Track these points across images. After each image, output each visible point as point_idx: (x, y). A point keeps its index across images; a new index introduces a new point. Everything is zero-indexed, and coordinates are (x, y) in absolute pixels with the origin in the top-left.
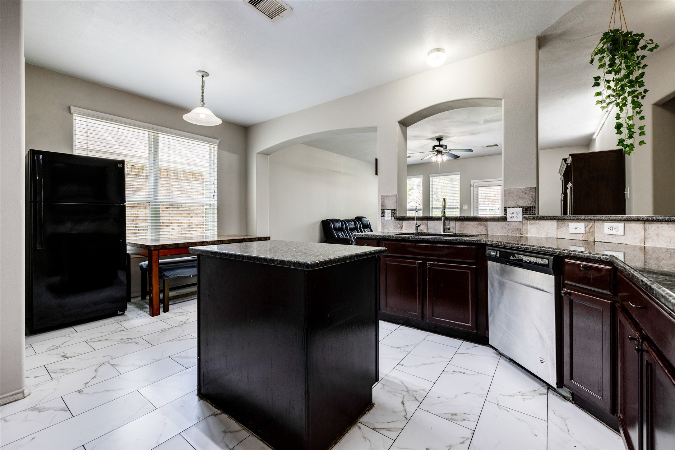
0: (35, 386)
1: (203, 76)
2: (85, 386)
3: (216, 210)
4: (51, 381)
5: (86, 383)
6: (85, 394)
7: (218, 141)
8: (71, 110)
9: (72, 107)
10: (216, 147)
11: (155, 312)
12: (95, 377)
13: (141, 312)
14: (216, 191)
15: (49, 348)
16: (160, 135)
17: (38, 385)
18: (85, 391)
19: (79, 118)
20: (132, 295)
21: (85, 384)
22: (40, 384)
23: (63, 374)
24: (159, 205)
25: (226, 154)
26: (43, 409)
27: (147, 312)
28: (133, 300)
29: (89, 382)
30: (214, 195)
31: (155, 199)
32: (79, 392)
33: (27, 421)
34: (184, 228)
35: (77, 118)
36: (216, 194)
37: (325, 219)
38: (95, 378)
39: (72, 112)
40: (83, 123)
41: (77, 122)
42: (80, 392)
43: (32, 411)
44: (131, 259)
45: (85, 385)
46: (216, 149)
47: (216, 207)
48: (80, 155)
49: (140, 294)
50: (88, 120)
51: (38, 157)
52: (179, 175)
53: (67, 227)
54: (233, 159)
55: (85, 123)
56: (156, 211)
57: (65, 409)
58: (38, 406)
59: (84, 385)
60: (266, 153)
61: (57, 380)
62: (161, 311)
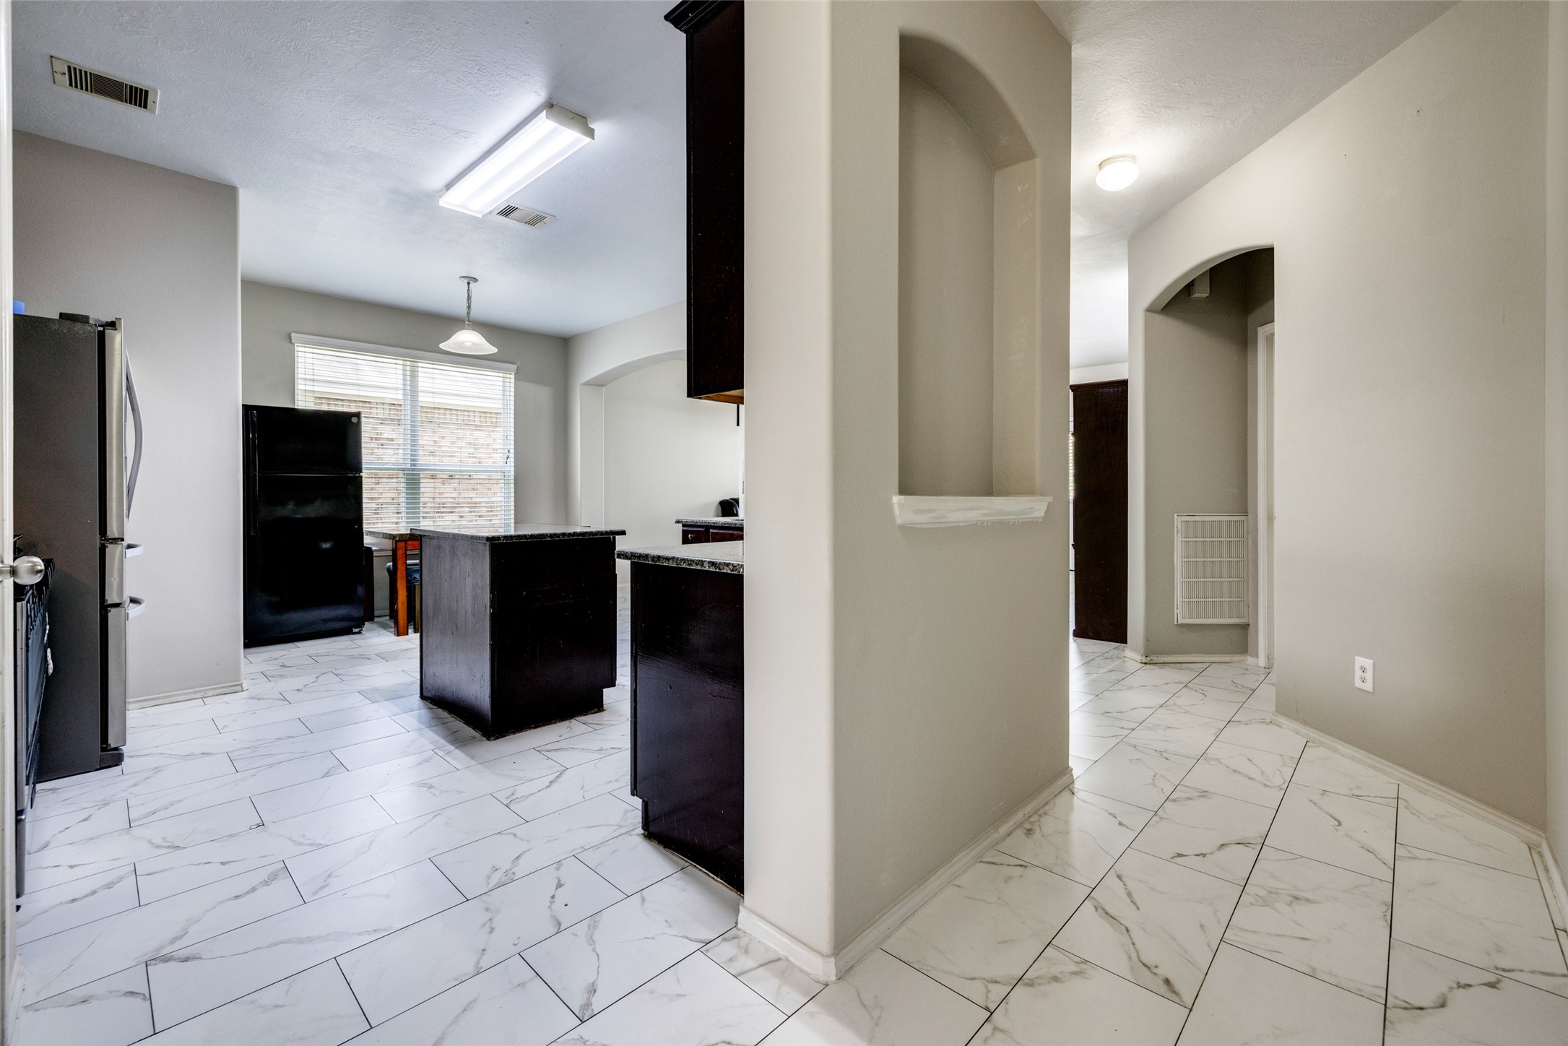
1: (469, 283)
3: (512, 481)
7: (515, 367)
8: (292, 338)
9: (293, 335)
10: (513, 376)
11: (401, 630)
13: (385, 631)
14: (512, 451)
16: (420, 365)
19: (303, 349)
20: (376, 613)
24: (419, 475)
25: (530, 387)
27: (391, 632)
28: (376, 619)
30: (508, 457)
31: (412, 465)
34: (480, 516)
35: (300, 349)
36: (512, 455)
37: (728, 498)
39: (293, 341)
40: (307, 355)
41: (300, 354)
44: (375, 558)
46: (513, 381)
47: (513, 478)
48: (304, 408)
49: (387, 612)
50: (315, 351)
51: (252, 414)
52: (472, 418)
53: (288, 510)
54: (543, 395)
55: (311, 355)
56: (413, 483)
60: (598, 383)
62: (410, 631)
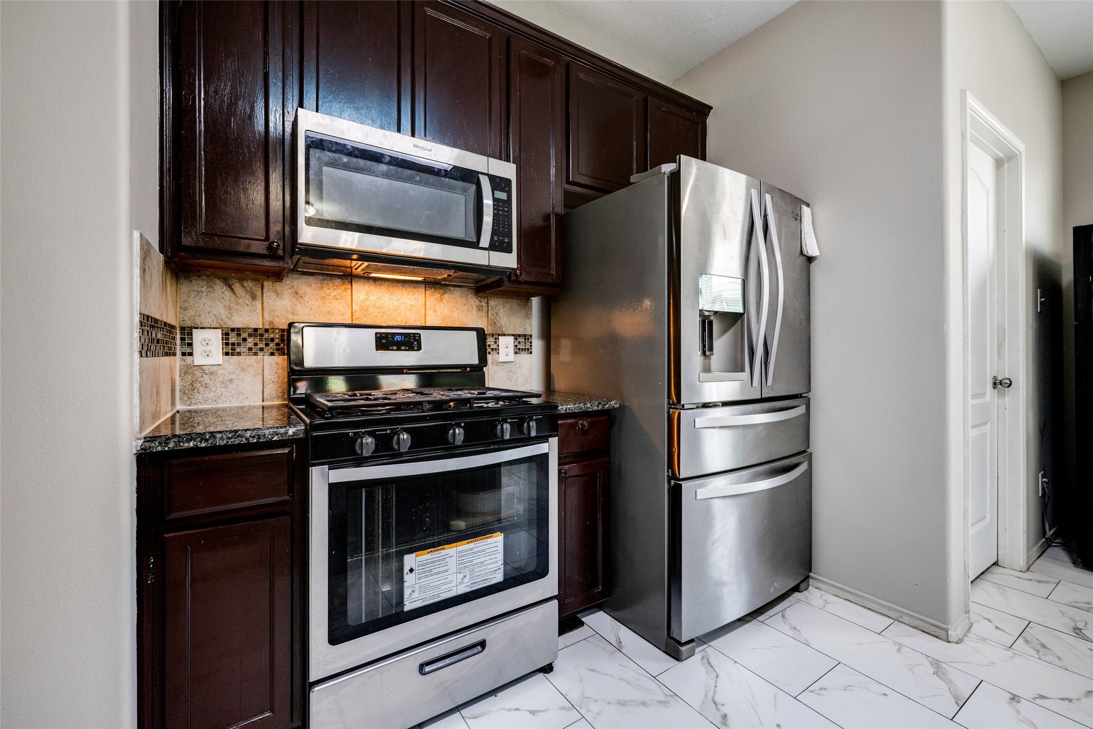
0: (978, 639)
2: (1034, 699)
4: (1004, 649)
5: (1042, 697)
6: (1015, 709)
12: (1070, 700)
15: (1077, 602)
17: (984, 640)
18: (1023, 706)
21: (1038, 696)
22: (987, 641)
23: (1034, 653)
26: (943, 673)
29: (1048, 698)
32: (1012, 697)
33: (911, 669)
38: (1067, 702)
42: (1014, 699)
43: (932, 664)
45: (1036, 698)
57: (959, 700)
58: (943, 665)
59: (1034, 696)
61: (1014, 653)
